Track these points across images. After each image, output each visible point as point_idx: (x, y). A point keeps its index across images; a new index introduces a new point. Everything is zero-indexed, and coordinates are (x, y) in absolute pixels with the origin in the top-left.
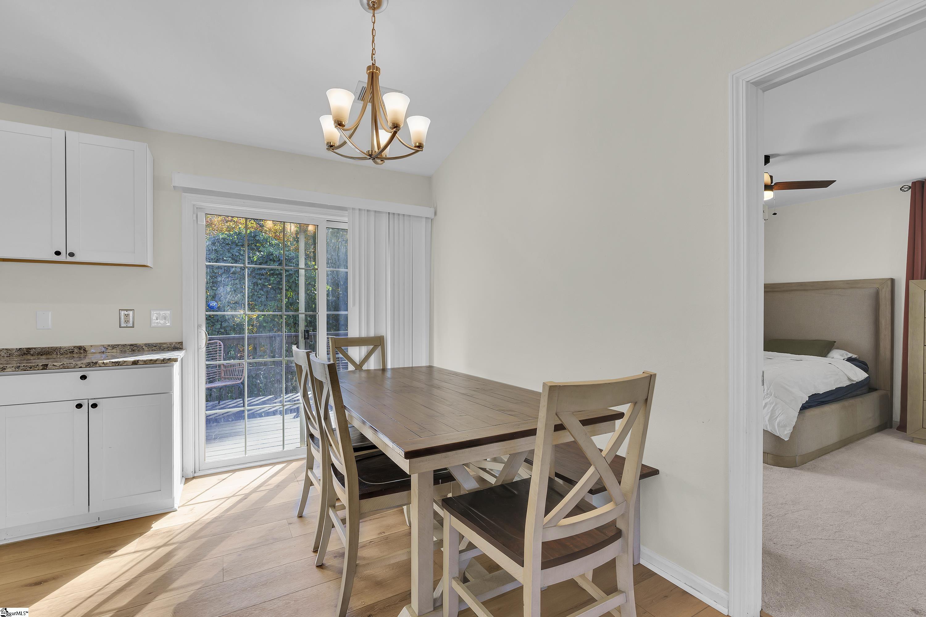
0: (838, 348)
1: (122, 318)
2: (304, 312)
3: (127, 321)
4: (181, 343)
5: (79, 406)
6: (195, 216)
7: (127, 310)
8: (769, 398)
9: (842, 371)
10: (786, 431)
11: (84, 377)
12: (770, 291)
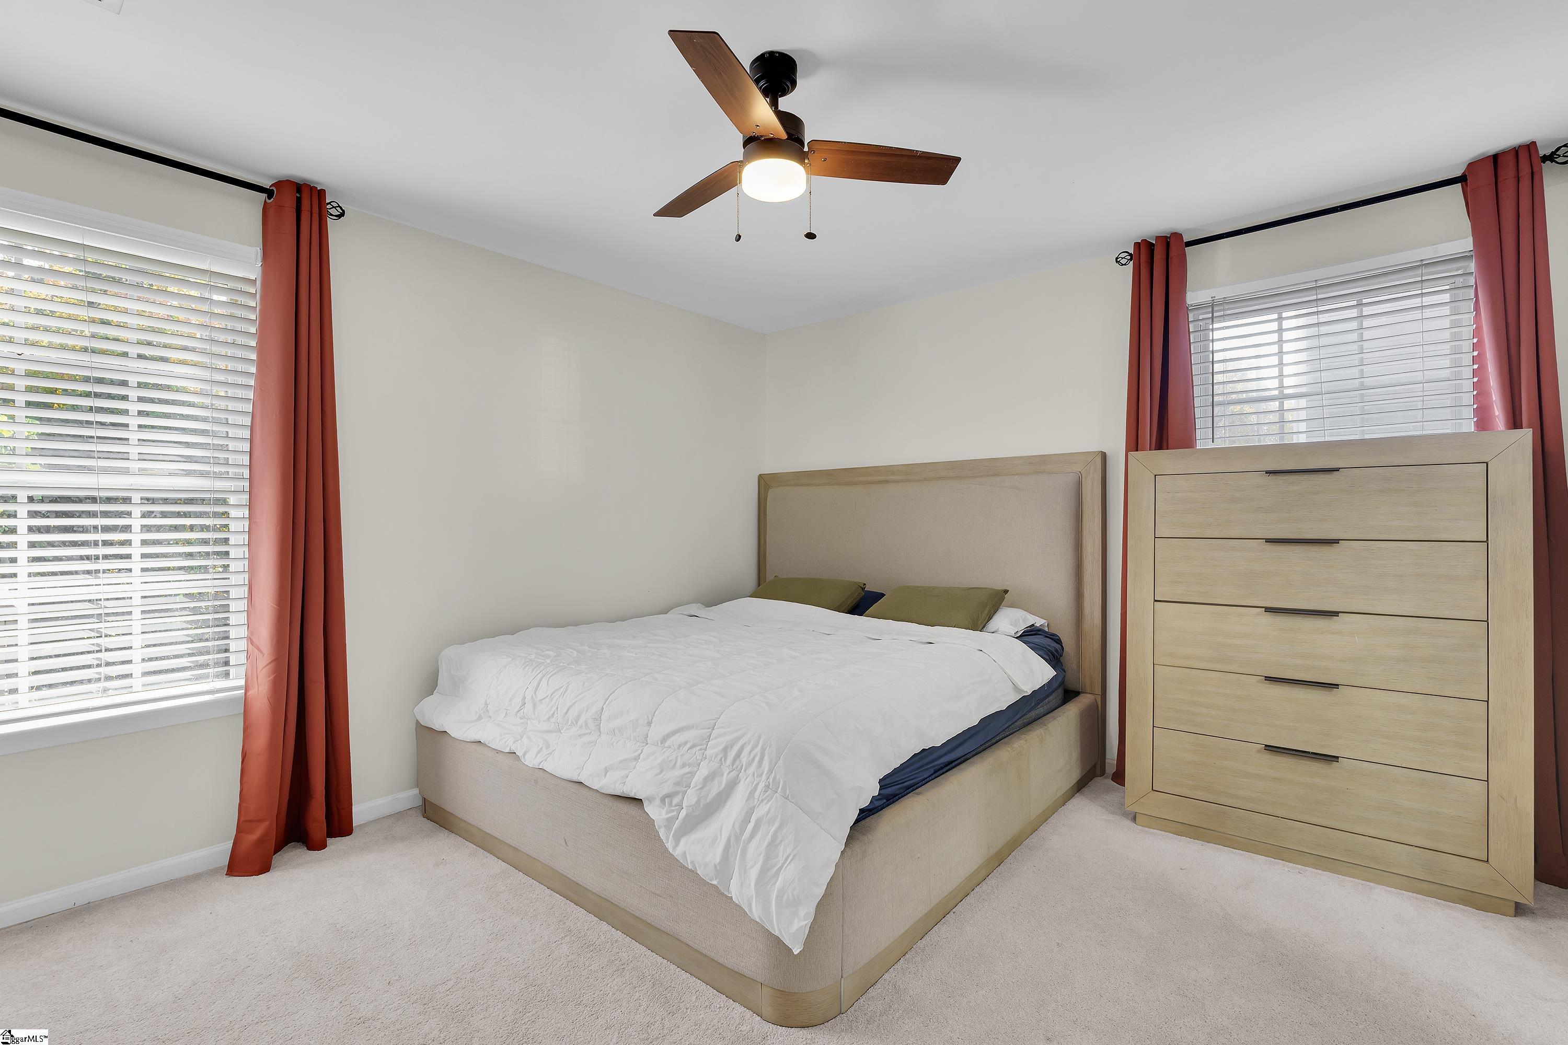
0: (1012, 605)
8: (769, 801)
9: (1003, 670)
10: (796, 921)
12: (902, 481)
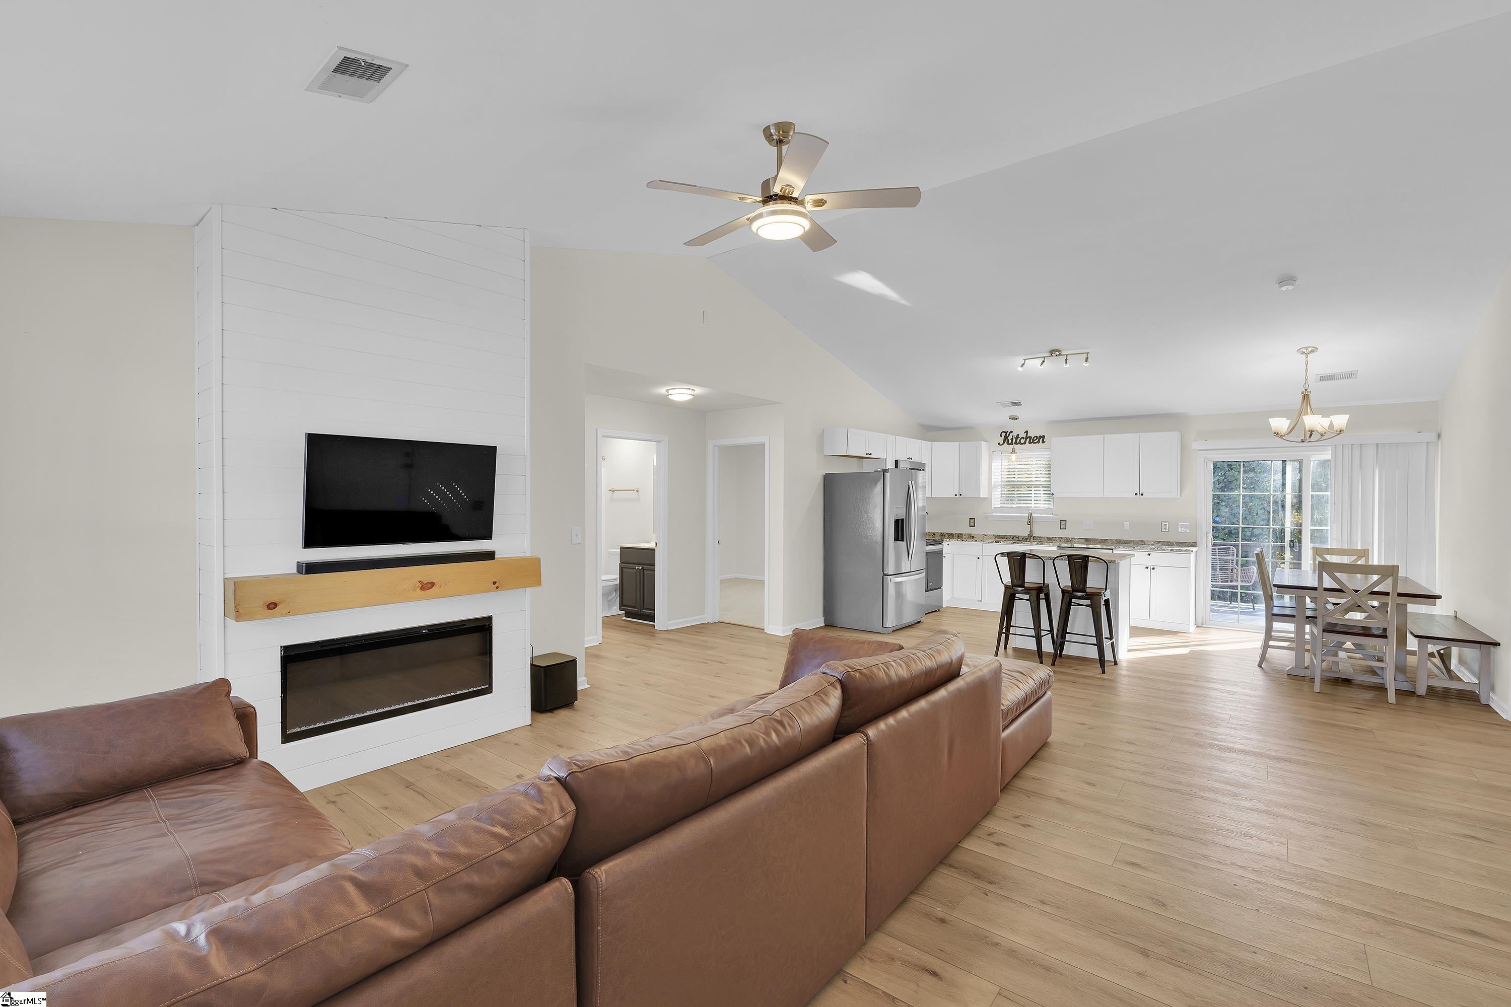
1: (1163, 525)
2: (1290, 526)
3: (1165, 529)
4: (1196, 543)
5: (1147, 568)
6: (1206, 464)
7: (1165, 522)
11: (1149, 554)
